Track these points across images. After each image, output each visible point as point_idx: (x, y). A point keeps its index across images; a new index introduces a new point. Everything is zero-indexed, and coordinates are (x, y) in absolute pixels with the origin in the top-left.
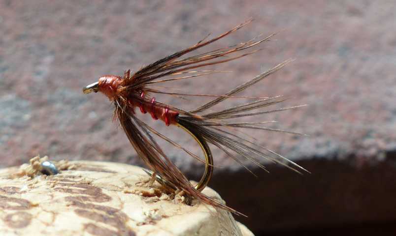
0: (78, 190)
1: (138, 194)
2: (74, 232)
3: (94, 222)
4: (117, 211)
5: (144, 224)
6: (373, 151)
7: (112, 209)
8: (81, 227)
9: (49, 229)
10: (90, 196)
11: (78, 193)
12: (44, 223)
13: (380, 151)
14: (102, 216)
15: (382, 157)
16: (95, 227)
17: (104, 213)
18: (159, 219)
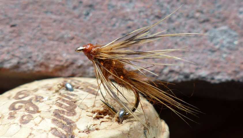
2: (45, 131)
3: (57, 127)
4: (73, 122)
5: (83, 132)
8: (50, 129)
9: (35, 127)
10: (67, 111)
11: (63, 108)
12: (35, 123)
14: (63, 124)
16: (56, 130)
18: (93, 130)
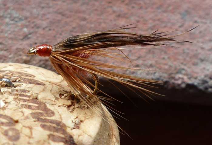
0: (35, 106)
1: (65, 106)
2: (44, 141)
3: (52, 133)
4: (60, 122)
5: (74, 128)
6: (179, 82)
7: (58, 122)
8: (47, 137)
9: (31, 141)
10: (44, 112)
11: (36, 110)
12: (27, 136)
13: (183, 82)
14: (54, 127)
15: (183, 86)
16: (53, 136)
17: (54, 125)
18: (80, 124)
